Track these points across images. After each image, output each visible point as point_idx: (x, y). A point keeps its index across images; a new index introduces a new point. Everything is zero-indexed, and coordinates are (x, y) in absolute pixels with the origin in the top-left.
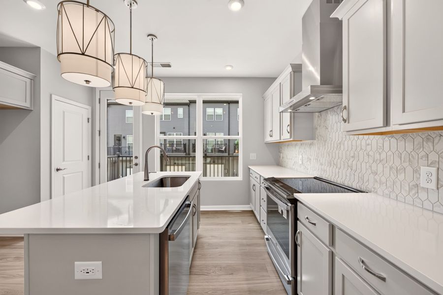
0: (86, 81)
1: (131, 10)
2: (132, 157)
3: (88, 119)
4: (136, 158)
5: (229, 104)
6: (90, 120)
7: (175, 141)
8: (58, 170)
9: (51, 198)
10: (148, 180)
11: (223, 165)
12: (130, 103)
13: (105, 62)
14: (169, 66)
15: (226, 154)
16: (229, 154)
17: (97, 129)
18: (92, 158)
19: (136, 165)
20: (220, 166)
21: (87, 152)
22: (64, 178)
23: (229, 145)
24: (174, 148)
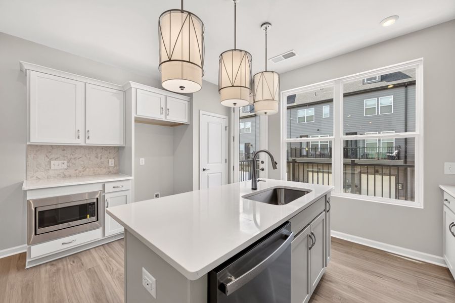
0: (181, 87)
1: (235, 4)
2: (259, 161)
3: (226, 127)
4: (263, 162)
5: (406, 87)
6: (227, 128)
7: (319, 144)
8: (204, 170)
9: (199, 189)
10: (256, 189)
11: (393, 178)
12: (235, 104)
13: (189, 62)
14: (293, 55)
15: (401, 162)
16: (406, 162)
17: (232, 136)
18: (228, 161)
19: (263, 170)
20: (386, 178)
21: (225, 156)
22: (208, 176)
23: (406, 148)
24: (318, 153)
